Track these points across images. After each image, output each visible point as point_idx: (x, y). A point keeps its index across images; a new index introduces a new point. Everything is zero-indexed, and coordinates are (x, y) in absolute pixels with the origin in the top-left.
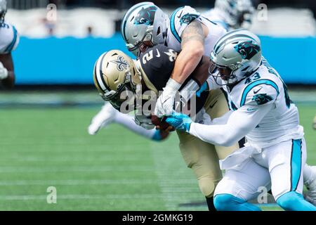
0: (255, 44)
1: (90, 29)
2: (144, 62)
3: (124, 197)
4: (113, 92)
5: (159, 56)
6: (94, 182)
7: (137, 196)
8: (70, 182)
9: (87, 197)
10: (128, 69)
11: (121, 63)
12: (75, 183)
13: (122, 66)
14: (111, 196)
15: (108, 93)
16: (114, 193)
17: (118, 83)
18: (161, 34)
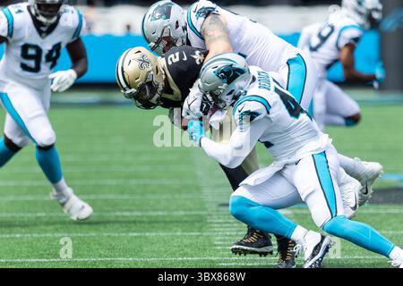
0: (237, 66)
1: (128, 27)
2: (170, 63)
3: (164, 197)
4: (134, 90)
5: (185, 59)
6: (133, 182)
7: (177, 196)
8: (109, 182)
9: (126, 197)
10: (150, 68)
11: (143, 61)
12: (114, 182)
13: (144, 65)
14: (150, 196)
15: (129, 91)
16: (153, 193)
17: (140, 82)
18: (180, 28)
